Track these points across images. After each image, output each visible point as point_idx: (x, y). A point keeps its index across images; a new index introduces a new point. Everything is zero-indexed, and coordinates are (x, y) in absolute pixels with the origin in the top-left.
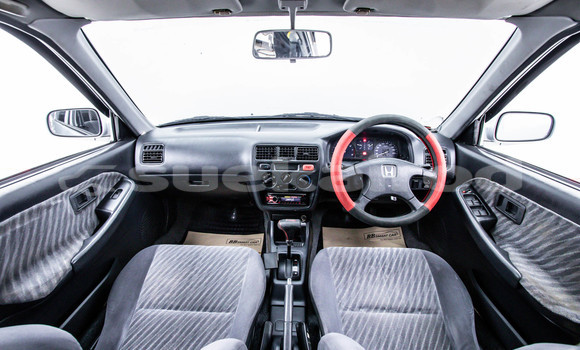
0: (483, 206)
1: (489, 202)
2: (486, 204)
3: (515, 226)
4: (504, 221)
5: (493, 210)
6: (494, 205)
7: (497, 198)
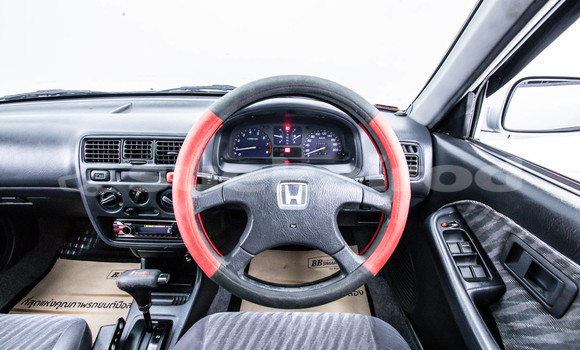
0: (479, 256)
1: (490, 249)
2: (484, 253)
3: (548, 318)
4: (518, 298)
5: (498, 268)
6: (499, 257)
7: (508, 249)
